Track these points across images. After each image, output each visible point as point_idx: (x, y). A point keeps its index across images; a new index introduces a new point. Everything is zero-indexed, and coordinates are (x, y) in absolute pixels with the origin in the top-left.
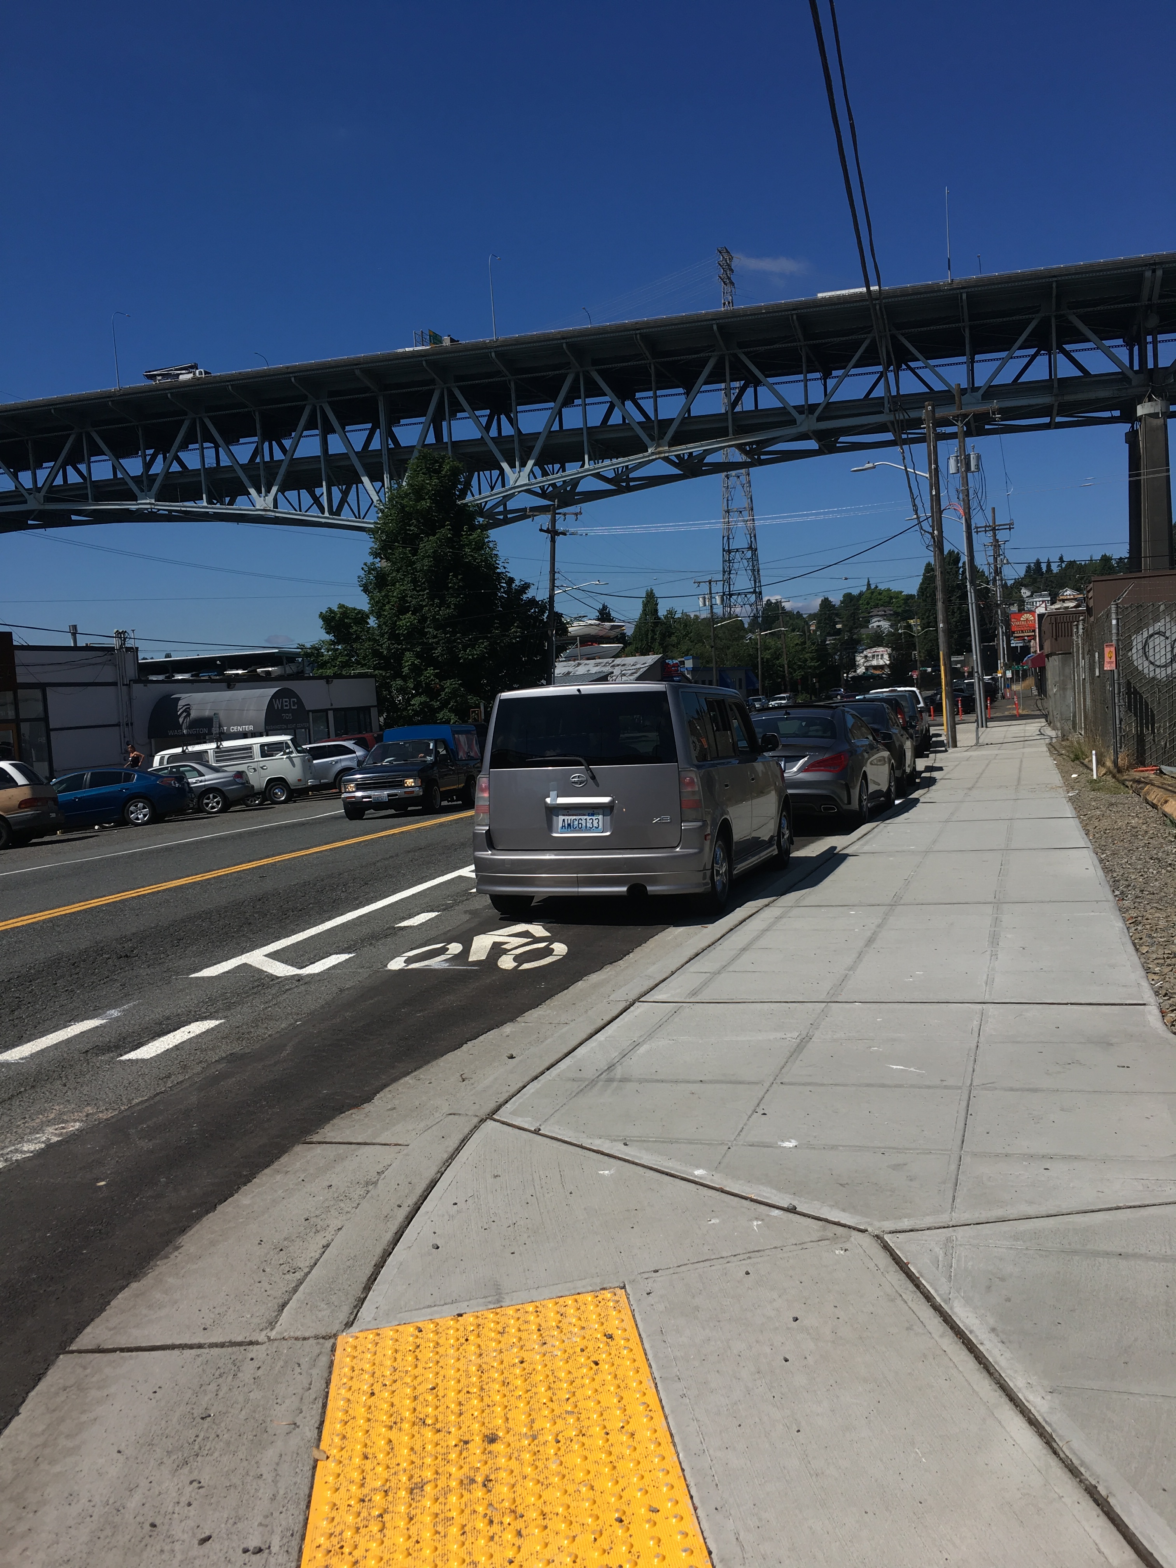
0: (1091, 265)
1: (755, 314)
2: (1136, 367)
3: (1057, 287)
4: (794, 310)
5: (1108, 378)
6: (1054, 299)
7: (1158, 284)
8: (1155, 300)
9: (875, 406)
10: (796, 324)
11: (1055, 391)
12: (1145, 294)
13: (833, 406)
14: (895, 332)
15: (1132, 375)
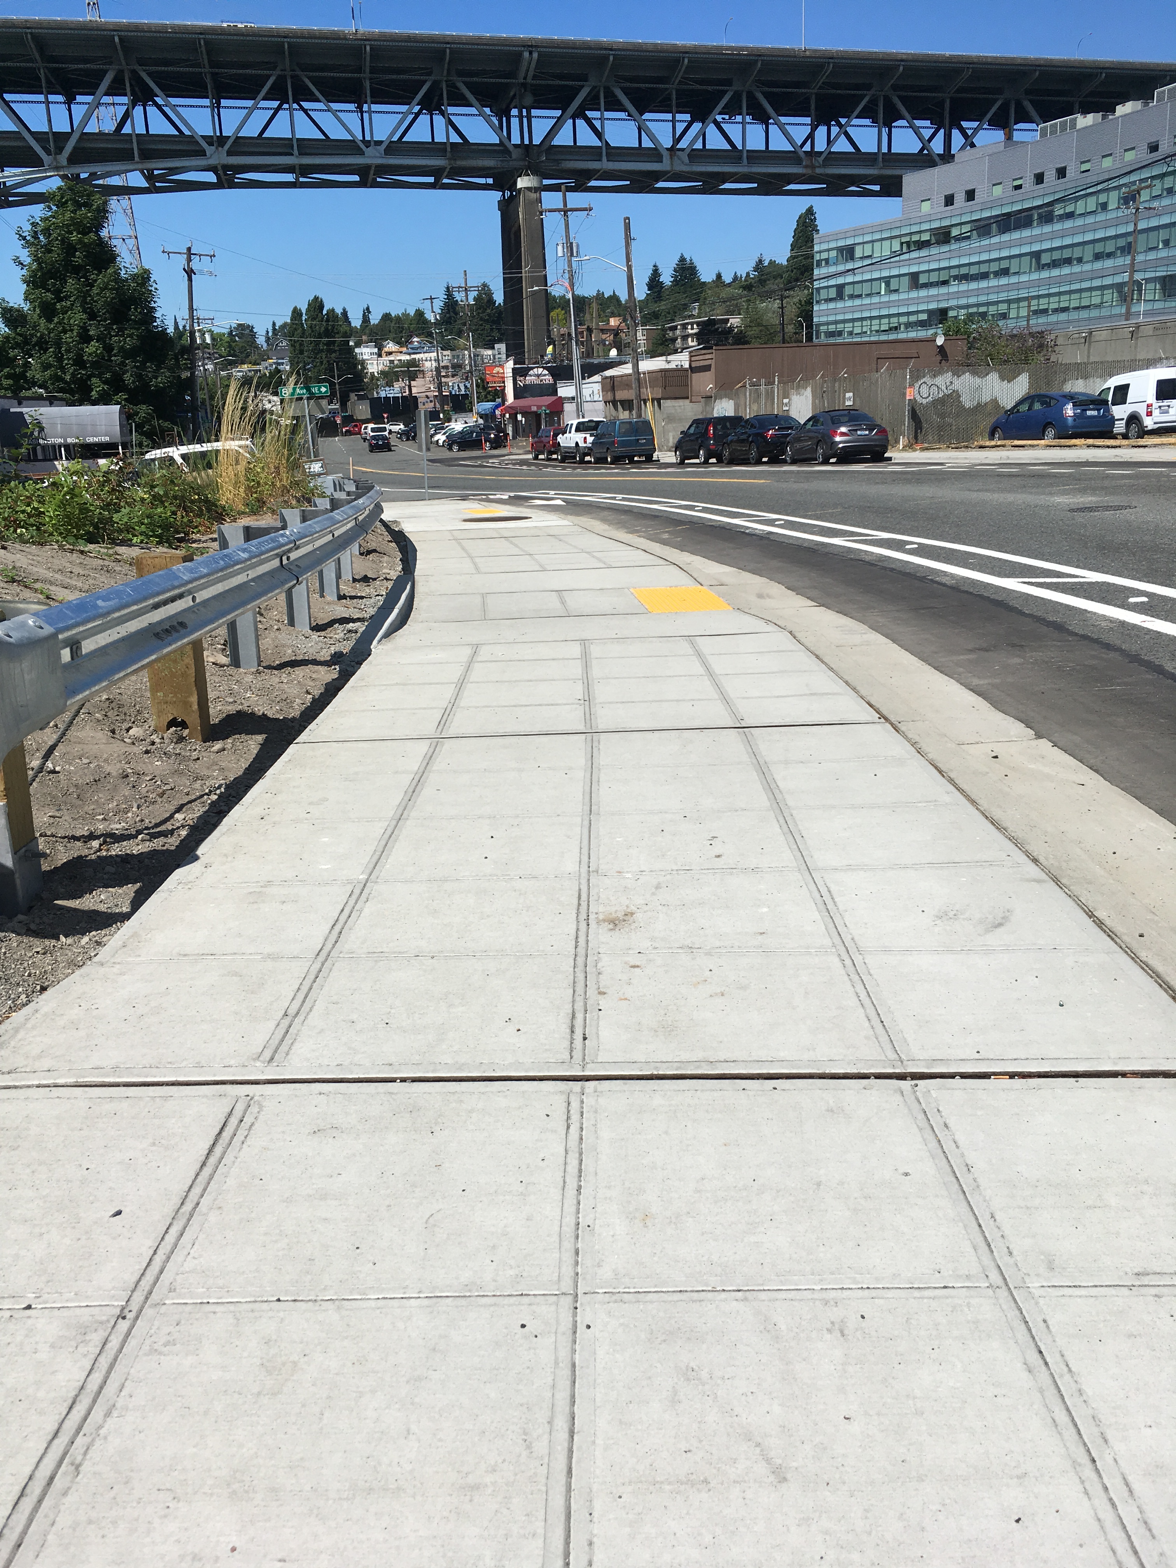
0: (479, 38)
1: (160, 32)
3: (450, 53)
4: (201, 34)
5: (490, 148)
6: (447, 66)
7: (533, 65)
8: (529, 80)
9: (284, 146)
10: (203, 49)
11: (448, 154)
12: (522, 74)
13: (242, 141)
14: (299, 73)
15: (511, 148)
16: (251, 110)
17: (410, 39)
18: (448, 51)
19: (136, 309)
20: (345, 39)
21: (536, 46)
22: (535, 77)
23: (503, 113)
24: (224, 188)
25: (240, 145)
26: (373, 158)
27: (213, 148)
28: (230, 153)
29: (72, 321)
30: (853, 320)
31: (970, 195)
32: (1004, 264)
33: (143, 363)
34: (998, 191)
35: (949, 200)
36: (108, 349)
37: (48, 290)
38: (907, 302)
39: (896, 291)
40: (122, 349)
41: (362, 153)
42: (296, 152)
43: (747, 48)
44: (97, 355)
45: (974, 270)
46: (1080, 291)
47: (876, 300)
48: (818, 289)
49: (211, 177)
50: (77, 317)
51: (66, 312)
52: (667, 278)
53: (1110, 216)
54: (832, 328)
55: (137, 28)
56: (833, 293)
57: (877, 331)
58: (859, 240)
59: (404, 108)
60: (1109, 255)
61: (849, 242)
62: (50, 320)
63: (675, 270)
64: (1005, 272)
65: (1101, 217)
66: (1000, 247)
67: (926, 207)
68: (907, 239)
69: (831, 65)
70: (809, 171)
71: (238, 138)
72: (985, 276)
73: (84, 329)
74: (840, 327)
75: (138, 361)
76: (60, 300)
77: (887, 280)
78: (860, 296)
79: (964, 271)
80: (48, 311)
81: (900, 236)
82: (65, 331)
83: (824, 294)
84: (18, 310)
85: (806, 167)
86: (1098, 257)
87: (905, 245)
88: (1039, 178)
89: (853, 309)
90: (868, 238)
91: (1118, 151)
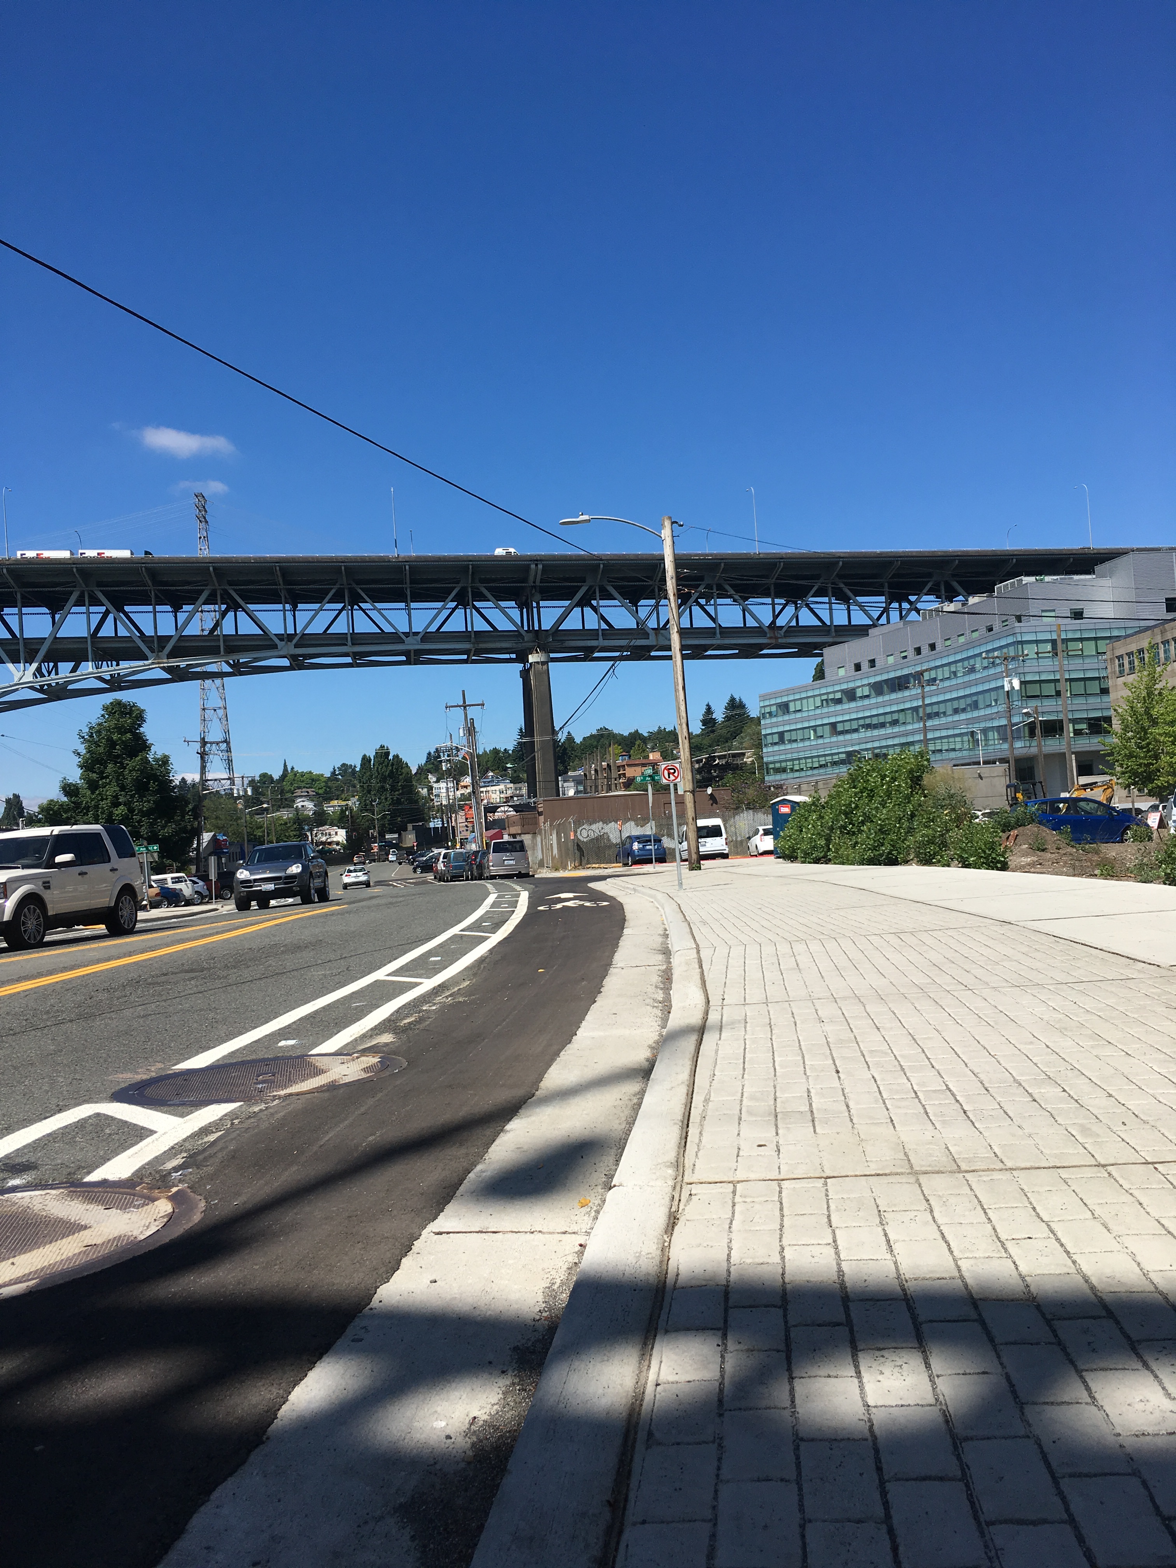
2: (526, 628)
3: (473, 568)
4: (277, 563)
5: (507, 633)
6: (470, 577)
7: (539, 573)
8: (538, 583)
9: (340, 639)
10: (279, 573)
11: (473, 640)
12: (531, 578)
13: (307, 637)
14: (354, 586)
15: (524, 633)
16: (317, 612)
17: (439, 559)
18: (471, 567)
19: (153, 783)
20: (389, 561)
21: (541, 560)
22: (542, 581)
23: (524, 604)
24: (295, 670)
25: (306, 640)
26: (412, 644)
27: (283, 643)
28: (296, 646)
29: (108, 793)
30: (793, 760)
31: (872, 663)
32: (895, 716)
33: (155, 820)
34: (891, 660)
35: (858, 667)
36: (131, 810)
37: (95, 772)
38: (831, 745)
39: (822, 737)
40: (141, 811)
41: (403, 642)
42: (349, 643)
43: (711, 555)
44: (122, 815)
45: (875, 721)
46: (948, 737)
47: (807, 743)
48: (766, 735)
49: (285, 662)
50: (111, 790)
51: (105, 786)
52: (719, 715)
53: (960, 681)
54: (778, 765)
55: (228, 561)
56: (776, 739)
57: (811, 768)
58: (791, 698)
59: (439, 605)
60: (964, 710)
61: (785, 699)
62: (93, 793)
63: (726, 708)
64: (895, 723)
65: (954, 682)
66: (891, 703)
67: (842, 672)
68: (825, 697)
69: (782, 564)
70: (773, 641)
71: (304, 634)
72: (883, 725)
73: (116, 797)
74: (783, 764)
75: (152, 819)
76: (102, 778)
77: (814, 728)
78: (796, 741)
79: (868, 721)
80: (93, 786)
81: (820, 695)
82: (102, 800)
83: (769, 739)
84: (74, 785)
85: (771, 638)
86: (956, 711)
87: (824, 702)
88: (918, 651)
89: (791, 751)
90: (797, 696)
91: (968, 632)
